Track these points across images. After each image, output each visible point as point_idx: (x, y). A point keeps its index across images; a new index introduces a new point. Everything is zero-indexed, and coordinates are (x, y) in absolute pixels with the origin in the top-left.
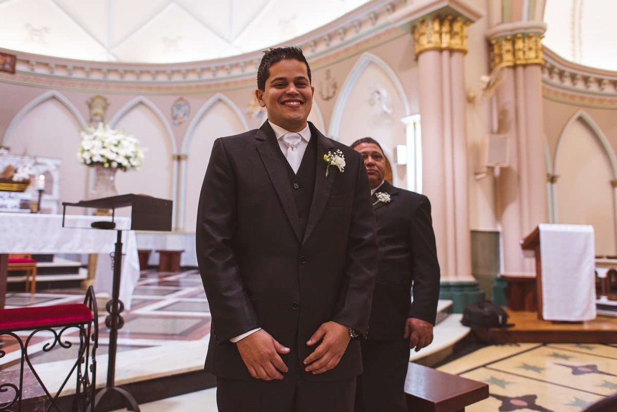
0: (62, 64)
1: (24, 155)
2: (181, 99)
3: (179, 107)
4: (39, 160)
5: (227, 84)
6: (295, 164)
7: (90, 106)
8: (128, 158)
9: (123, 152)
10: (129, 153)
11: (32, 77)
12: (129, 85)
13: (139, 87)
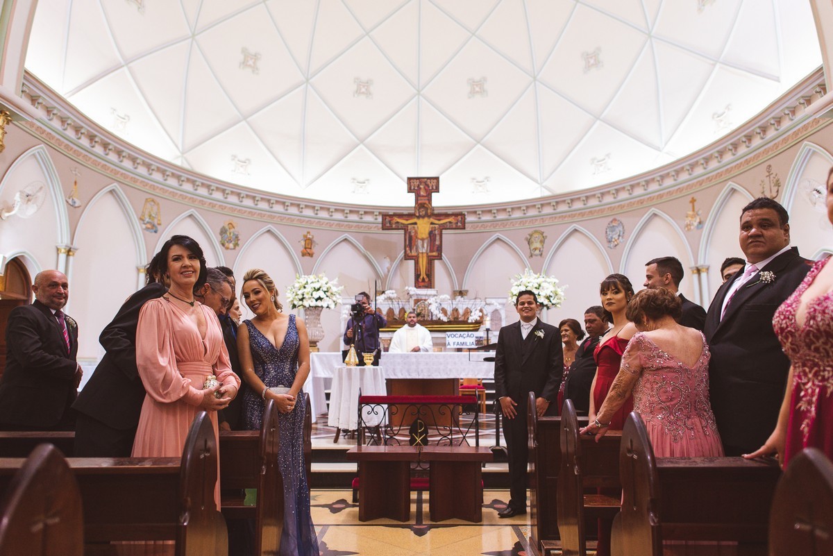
0: (502, 208)
1: (476, 298)
2: (615, 220)
3: (613, 229)
4: (488, 301)
5: (661, 196)
6: (525, 336)
7: (529, 243)
8: (548, 298)
9: (543, 293)
10: (549, 293)
11: (480, 224)
12: (563, 216)
13: (572, 215)
